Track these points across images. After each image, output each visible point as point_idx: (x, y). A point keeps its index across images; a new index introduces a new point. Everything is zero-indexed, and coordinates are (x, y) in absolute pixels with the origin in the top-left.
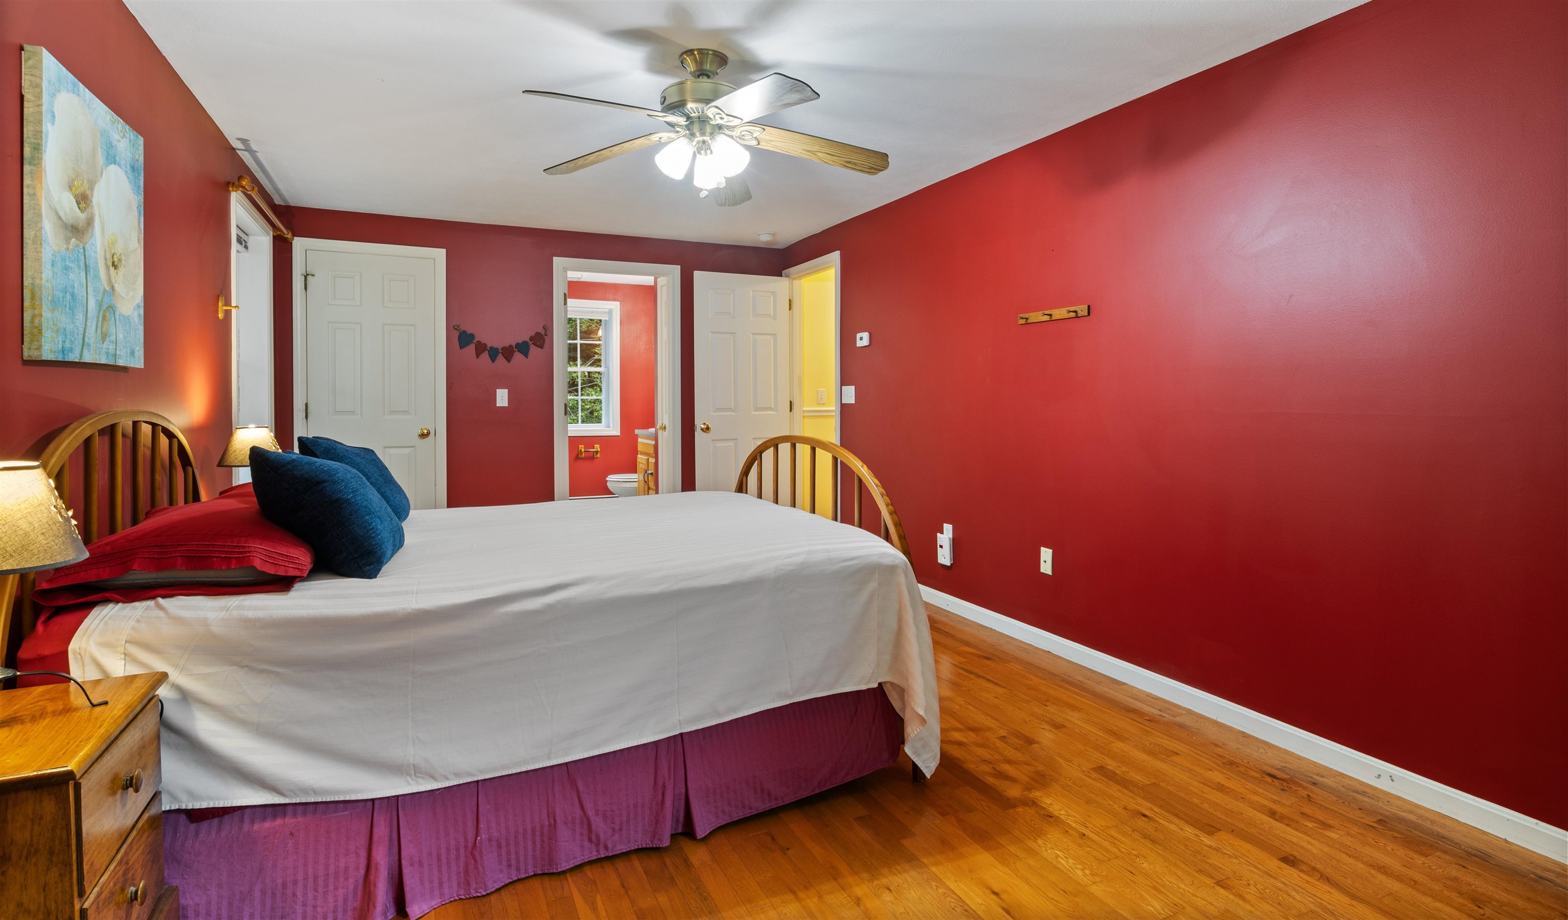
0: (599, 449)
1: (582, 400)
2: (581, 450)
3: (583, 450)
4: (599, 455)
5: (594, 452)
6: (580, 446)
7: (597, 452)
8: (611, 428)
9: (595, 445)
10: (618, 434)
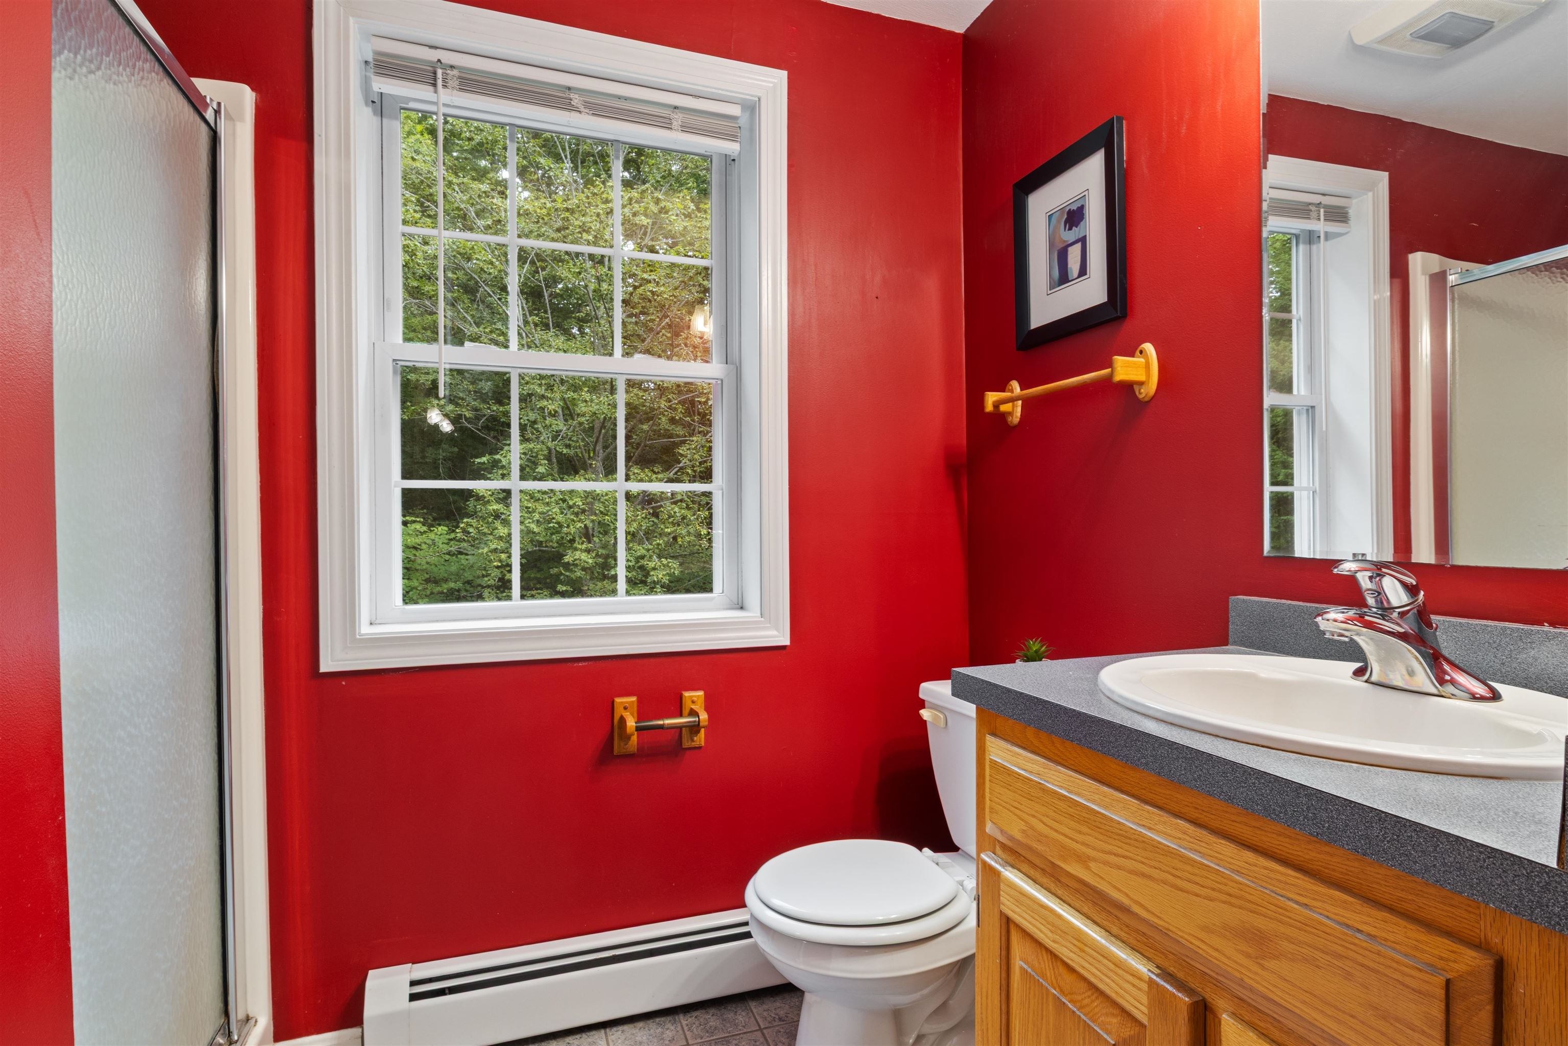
0: (704, 716)
1: (628, 496)
2: (622, 720)
3: (631, 723)
4: (701, 739)
5: (680, 728)
6: (618, 700)
7: (694, 728)
8: (752, 613)
9: (687, 694)
10: (784, 639)
